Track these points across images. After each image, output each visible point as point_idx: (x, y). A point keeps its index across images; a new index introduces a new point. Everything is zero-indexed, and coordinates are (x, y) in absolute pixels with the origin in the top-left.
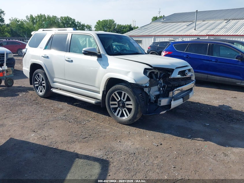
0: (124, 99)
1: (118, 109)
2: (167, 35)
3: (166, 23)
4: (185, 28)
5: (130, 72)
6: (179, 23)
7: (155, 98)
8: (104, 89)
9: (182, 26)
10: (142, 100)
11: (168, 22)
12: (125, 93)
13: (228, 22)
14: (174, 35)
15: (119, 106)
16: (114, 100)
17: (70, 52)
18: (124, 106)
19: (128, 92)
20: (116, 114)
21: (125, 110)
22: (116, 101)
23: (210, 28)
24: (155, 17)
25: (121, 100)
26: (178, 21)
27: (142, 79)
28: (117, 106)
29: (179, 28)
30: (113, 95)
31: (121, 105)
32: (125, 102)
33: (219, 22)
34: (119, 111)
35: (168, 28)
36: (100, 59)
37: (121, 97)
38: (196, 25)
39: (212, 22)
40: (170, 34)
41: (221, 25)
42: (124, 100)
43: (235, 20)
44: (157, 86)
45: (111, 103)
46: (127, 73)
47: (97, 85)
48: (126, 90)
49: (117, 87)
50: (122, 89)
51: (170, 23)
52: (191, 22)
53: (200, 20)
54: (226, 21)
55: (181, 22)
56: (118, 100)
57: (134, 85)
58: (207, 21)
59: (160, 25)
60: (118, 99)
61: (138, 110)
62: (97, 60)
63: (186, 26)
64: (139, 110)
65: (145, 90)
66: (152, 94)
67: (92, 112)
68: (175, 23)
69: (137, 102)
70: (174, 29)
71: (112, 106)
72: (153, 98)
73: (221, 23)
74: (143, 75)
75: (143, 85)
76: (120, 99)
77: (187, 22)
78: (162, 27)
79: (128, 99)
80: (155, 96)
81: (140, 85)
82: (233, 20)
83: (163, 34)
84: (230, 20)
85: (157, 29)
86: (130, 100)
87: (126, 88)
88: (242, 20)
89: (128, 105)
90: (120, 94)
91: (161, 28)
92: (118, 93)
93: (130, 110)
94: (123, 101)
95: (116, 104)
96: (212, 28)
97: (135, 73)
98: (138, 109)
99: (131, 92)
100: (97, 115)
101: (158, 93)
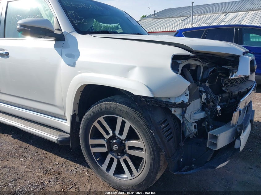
0: (121, 133)
1: (109, 156)
2: (161, 31)
3: (158, 19)
4: (180, 23)
5: (134, 67)
6: (173, 19)
7: (195, 127)
8: (74, 111)
9: (177, 22)
10: (170, 137)
11: (160, 17)
12: (123, 121)
13: (227, 14)
14: (169, 31)
15: (110, 150)
16: (97, 135)
17: (4, 37)
18: (122, 151)
19: (131, 119)
20: (104, 167)
21: (125, 161)
22: (102, 137)
23: (209, 22)
24: (144, 15)
25: (114, 137)
26: (172, 16)
27: (168, 84)
28: (105, 150)
29: (173, 24)
30: (96, 124)
31: (115, 147)
32: (125, 140)
33: (216, 15)
34: (112, 160)
35: (161, 24)
36: (61, 43)
37: (113, 129)
38: (192, 18)
39: (208, 16)
40: (164, 30)
41: (219, 18)
42: (124, 137)
43: (234, 12)
44: (199, 100)
45: (92, 142)
46: (126, 71)
47: (58, 102)
48: (127, 113)
49: (104, 106)
50: (117, 112)
51: (163, 19)
52: (186, 16)
53: (196, 14)
54: (224, 14)
55: (174, 17)
56: (107, 137)
57: (148, 102)
58: (204, 15)
59: (152, 22)
60: (108, 133)
61: (159, 163)
62: (56, 46)
63: (181, 22)
64: (161, 163)
65: (173, 113)
66: (189, 120)
67: (57, 156)
68: (169, 19)
69: (155, 142)
70: (168, 25)
71: (94, 150)
72: (191, 129)
73: (219, 16)
74: (172, 74)
75: (172, 101)
76: (111, 134)
77: (181, 17)
78: (153, 23)
79: (132, 135)
80: (196, 124)
81: (163, 100)
82: (231, 12)
83: (157, 31)
84: (228, 13)
85: (149, 25)
86: (136, 138)
87: (125, 108)
88: (241, 13)
89: (131, 148)
90: (112, 122)
91: (153, 25)
92: (107, 120)
93: (137, 161)
94: (119, 138)
95: (103, 146)
96: (211, 22)
97: (148, 70)
98: (159, 160)
99: (139, 119)
100: (64, 166)
101: (201, 115)
